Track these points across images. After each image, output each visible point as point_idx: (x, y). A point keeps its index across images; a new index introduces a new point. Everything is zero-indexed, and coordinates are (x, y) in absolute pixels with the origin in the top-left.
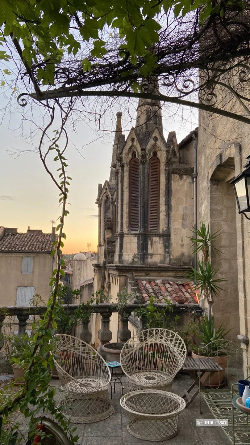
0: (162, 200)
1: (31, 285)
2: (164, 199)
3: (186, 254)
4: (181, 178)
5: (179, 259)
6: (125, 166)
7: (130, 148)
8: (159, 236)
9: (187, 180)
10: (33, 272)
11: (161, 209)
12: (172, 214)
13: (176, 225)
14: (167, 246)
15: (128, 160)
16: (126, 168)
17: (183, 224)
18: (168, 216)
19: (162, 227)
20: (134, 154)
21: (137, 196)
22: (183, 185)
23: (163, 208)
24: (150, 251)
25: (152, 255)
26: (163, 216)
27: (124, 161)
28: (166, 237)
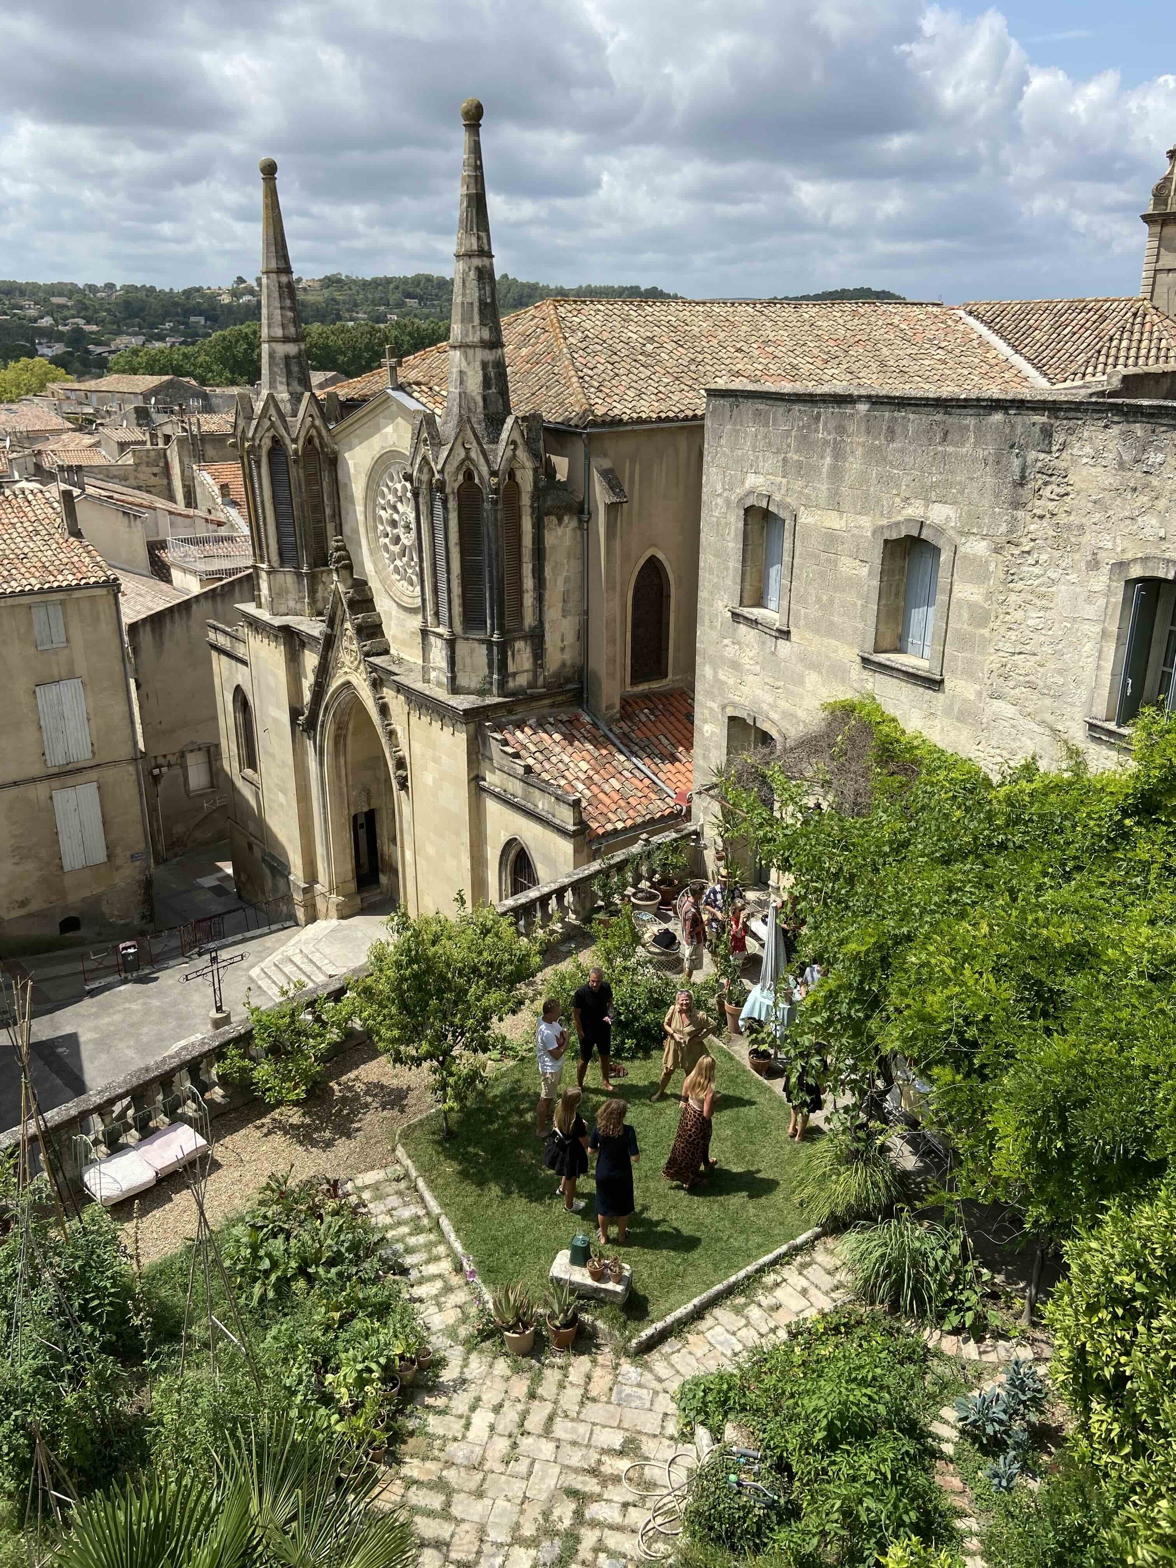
0: (527, 569)
1: (71, 676)
2: (530, 566)
3: (569, 663)
4: (560, 520)
5: (557, 674)
6: (451, 498)
7: (463, 462)
8: (524, 638)
9: (570, 523)
10: (68, 641)
11: (525, 587)
12: (547, 595)
13: (552, 614)
14: (538, 653)
15: (456, 485)
16: (452, 504)
17: (564, 611)
18: (540, 599)
19: (529, 620)
20: (469, 476)
21: (479, 561)
22: (564, 534)
23: (529, 583)
24: (511, 668)
25: (514, 674)
26: (528, 600)
27: (448, 490)
28: (537, 638)
